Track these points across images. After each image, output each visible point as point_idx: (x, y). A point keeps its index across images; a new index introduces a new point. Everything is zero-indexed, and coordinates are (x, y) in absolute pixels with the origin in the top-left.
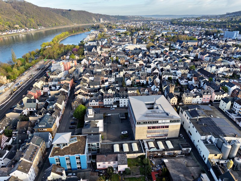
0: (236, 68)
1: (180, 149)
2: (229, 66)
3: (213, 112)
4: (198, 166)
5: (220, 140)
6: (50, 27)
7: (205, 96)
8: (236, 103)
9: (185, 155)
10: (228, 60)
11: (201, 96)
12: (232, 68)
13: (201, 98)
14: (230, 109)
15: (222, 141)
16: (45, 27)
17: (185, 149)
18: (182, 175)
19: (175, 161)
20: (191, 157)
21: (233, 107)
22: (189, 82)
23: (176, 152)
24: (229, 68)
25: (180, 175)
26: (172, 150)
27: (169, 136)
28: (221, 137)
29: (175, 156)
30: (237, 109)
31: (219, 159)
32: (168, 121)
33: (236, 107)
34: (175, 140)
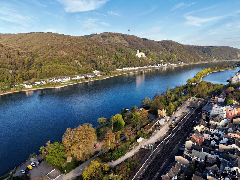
6: (189, 62)
16: (184, 62)
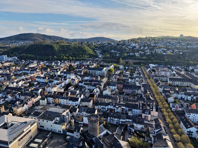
0: (28, 80)
1: (46, 138)
2: (23, 80)
3: (45, 107)
4: (61, 138)
5: (61, 117)
7: (29, 102)
8: (49, 98)
9: (50, 138)
10: (19, 76)
11: (27, 104)
12: (26, 80)
13: (27, 105)
14: (47, 103)
15: (63, 116)
17: (48, 135)
18: (61, 146)
19: (50, 144)
20: (54, 137)
21: (48, 101)
22: (6, 99)
23: (45, 141)
24: (24, 81)
25: (60, 147)
26: (42, 142)
27: (33, 137)
28: (61, 115)
29: (47, 144)
30: (51, 101)
31: (66, 126)
32: (29, 126)
33: (50, 100)
34: (38, 136)
